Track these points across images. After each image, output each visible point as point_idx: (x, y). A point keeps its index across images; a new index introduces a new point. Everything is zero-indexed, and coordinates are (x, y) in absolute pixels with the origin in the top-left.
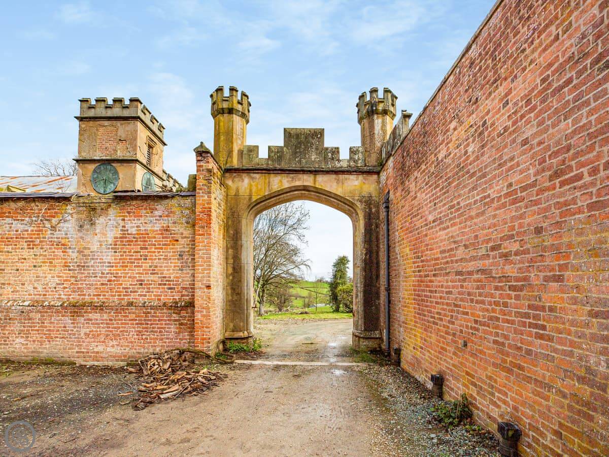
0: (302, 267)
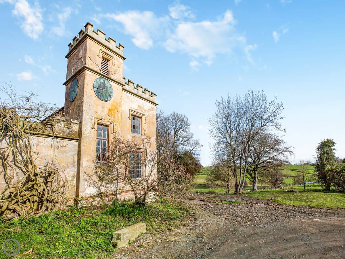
0: (286, 153)
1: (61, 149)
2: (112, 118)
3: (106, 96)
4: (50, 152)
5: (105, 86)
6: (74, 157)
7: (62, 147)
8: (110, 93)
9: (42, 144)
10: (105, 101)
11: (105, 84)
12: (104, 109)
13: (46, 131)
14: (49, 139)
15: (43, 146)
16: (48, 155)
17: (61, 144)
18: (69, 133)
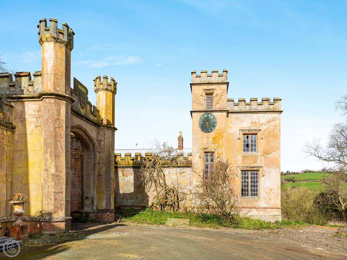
1: (182, 174)
2: (217, 145)
3: (210, 128)
4: (176, 177)
5: (208, 119)
6: (190, 180)
7: (183, 173)
8: (213, 123)
9: (171, 172)
10: (210, 132)
11: (209, 117)
12: (209, 139)
13: (173, 164)
14: (175, 169)
15: (172, 173)
16: (175, 179)
17: (182, 171)
18: (186, 163)
